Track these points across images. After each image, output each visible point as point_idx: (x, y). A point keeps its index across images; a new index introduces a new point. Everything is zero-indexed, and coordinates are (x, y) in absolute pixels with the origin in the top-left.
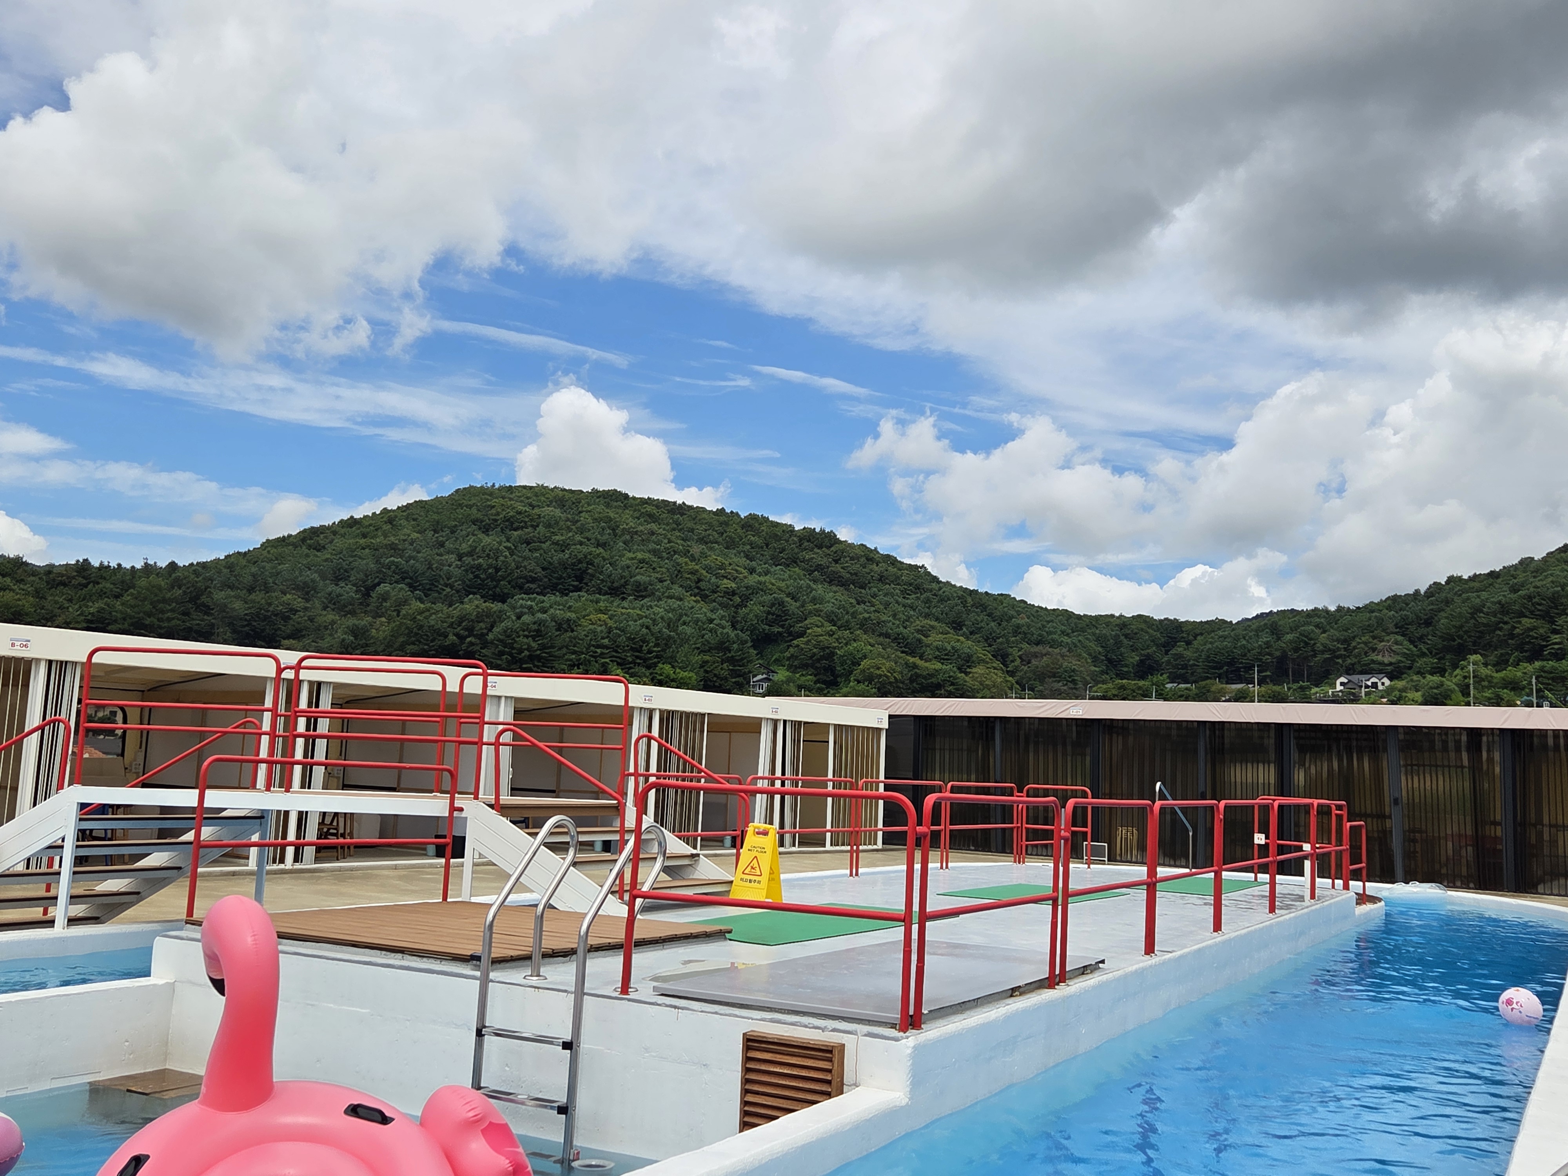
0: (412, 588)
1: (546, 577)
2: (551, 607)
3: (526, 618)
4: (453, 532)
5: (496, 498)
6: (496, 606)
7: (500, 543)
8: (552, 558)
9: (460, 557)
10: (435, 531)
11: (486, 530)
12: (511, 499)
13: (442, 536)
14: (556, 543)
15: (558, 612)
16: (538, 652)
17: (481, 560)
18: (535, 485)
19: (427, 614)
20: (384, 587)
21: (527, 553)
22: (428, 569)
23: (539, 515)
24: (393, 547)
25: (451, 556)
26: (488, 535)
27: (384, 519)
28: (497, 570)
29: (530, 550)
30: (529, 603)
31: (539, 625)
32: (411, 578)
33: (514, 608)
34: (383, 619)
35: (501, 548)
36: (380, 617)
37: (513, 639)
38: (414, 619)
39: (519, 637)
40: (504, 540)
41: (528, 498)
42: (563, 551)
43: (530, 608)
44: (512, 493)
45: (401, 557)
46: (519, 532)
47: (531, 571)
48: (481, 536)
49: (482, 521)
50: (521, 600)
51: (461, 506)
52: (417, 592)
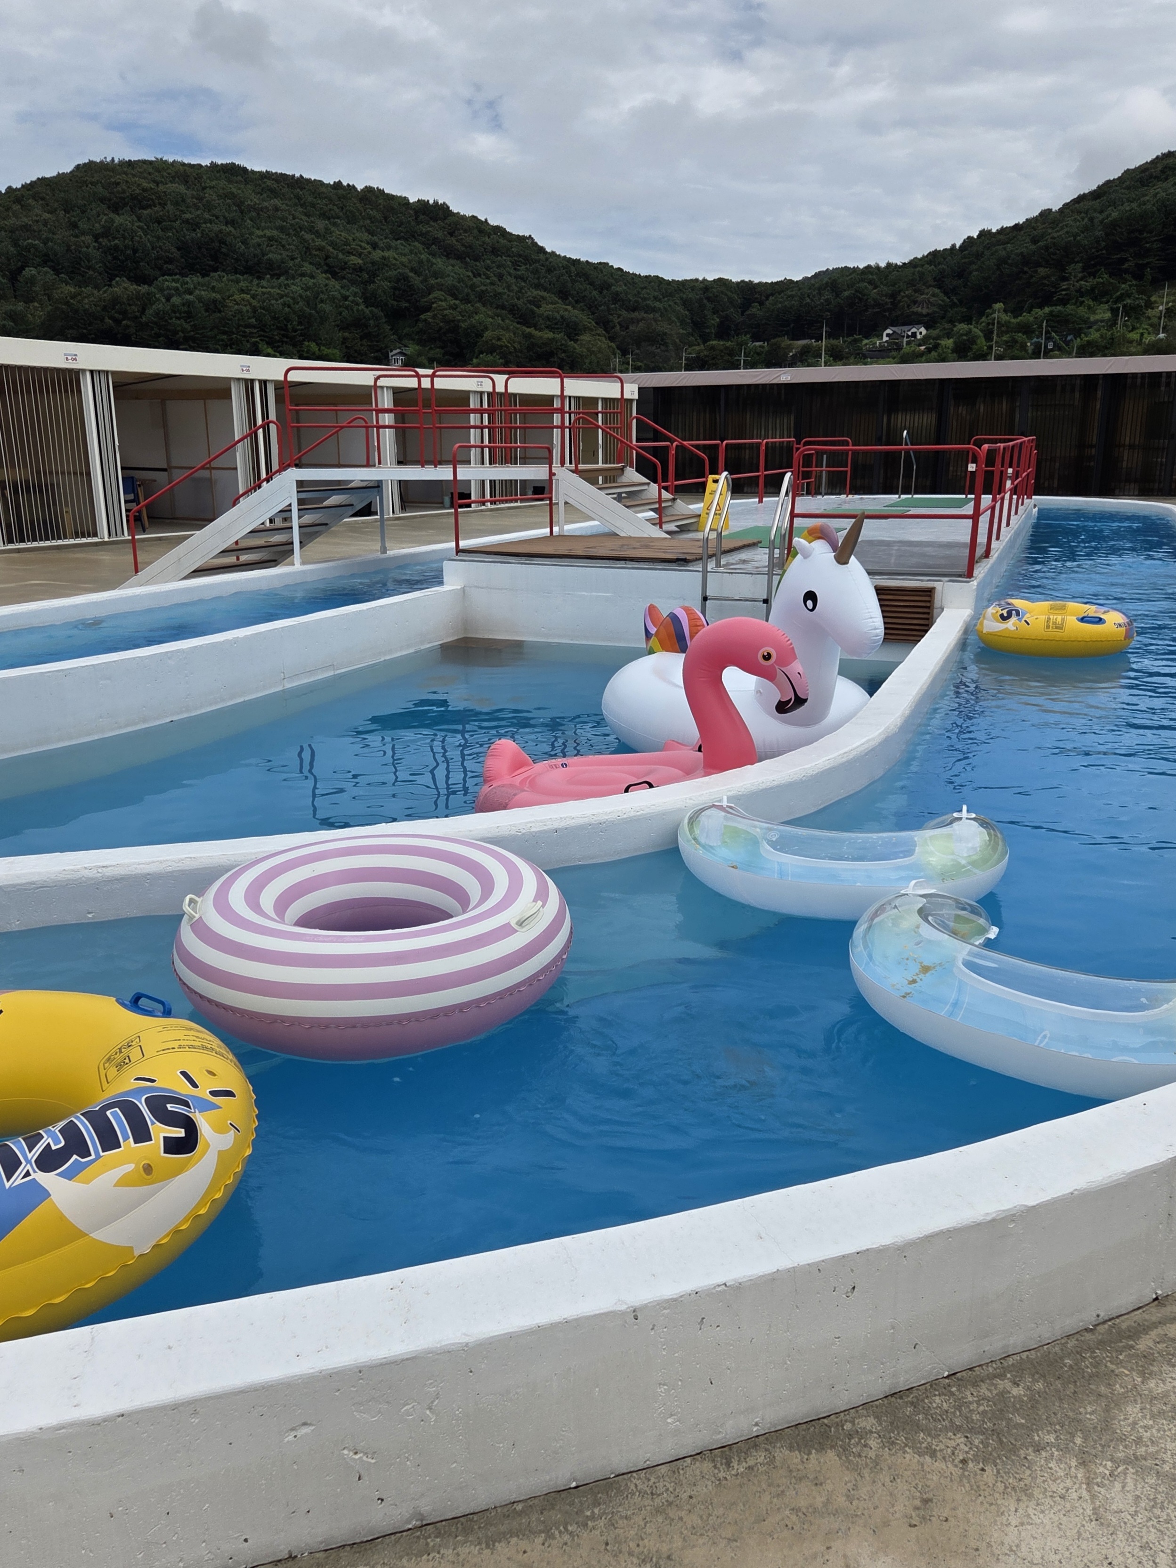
0: (57, 272)
1: (182, 257)
2: (195, 288)
3: (176, 300)
4: (83, 212)
5: (119, 174)
6: (143, 289)
7: (132, 223)
8: (184, 237)
9: (96, 238)
10: (66, 211)
11: (116, 208)
12: (134, 176)
13: (73, 216)
14: (187, 221)
15: (203, 293)
16: (192, 333)
17: (116, 241)
18: (154, 159)
19: (79, 298)
20: (30, 271)
21: (160, 233)
22: (67, 250)
23: (165, 192)
24: (26, 228)
25: (87, 237)
26: (118, 214)
27: (12, 199)
28: (135, 251)
29: (162, 230)
30: (174, 284)
31: (189, 306)
32: (53, 261)
33: (161, 290)
34: (36, 304)
35: (135, 227)
36: (32, 302)
37: (166, 321)
38: (67, 303)
39: (171, 319)
40: (135, 219)
41: (150, 174)
42: (194, 230)
43: (177, 289)
44: (133, 169)
45: (39, 239)
46: (148, 211)
47: (166, 251)
48: (112, 215)
49: (110, 200)
50: (168, 282)
51: (85, 183)
52: (62, 275)
